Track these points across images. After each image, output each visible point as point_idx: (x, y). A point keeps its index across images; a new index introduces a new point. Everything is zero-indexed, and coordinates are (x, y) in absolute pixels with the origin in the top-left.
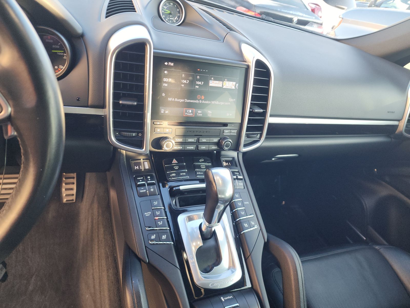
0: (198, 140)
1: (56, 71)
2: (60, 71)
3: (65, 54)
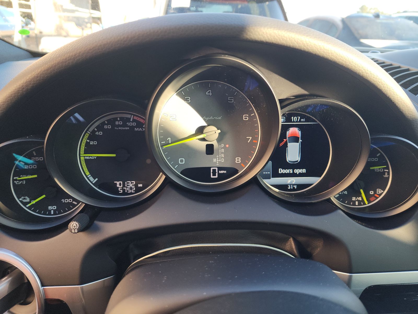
1: (372, 199)
2: (377, 198)
3: (387, 171)
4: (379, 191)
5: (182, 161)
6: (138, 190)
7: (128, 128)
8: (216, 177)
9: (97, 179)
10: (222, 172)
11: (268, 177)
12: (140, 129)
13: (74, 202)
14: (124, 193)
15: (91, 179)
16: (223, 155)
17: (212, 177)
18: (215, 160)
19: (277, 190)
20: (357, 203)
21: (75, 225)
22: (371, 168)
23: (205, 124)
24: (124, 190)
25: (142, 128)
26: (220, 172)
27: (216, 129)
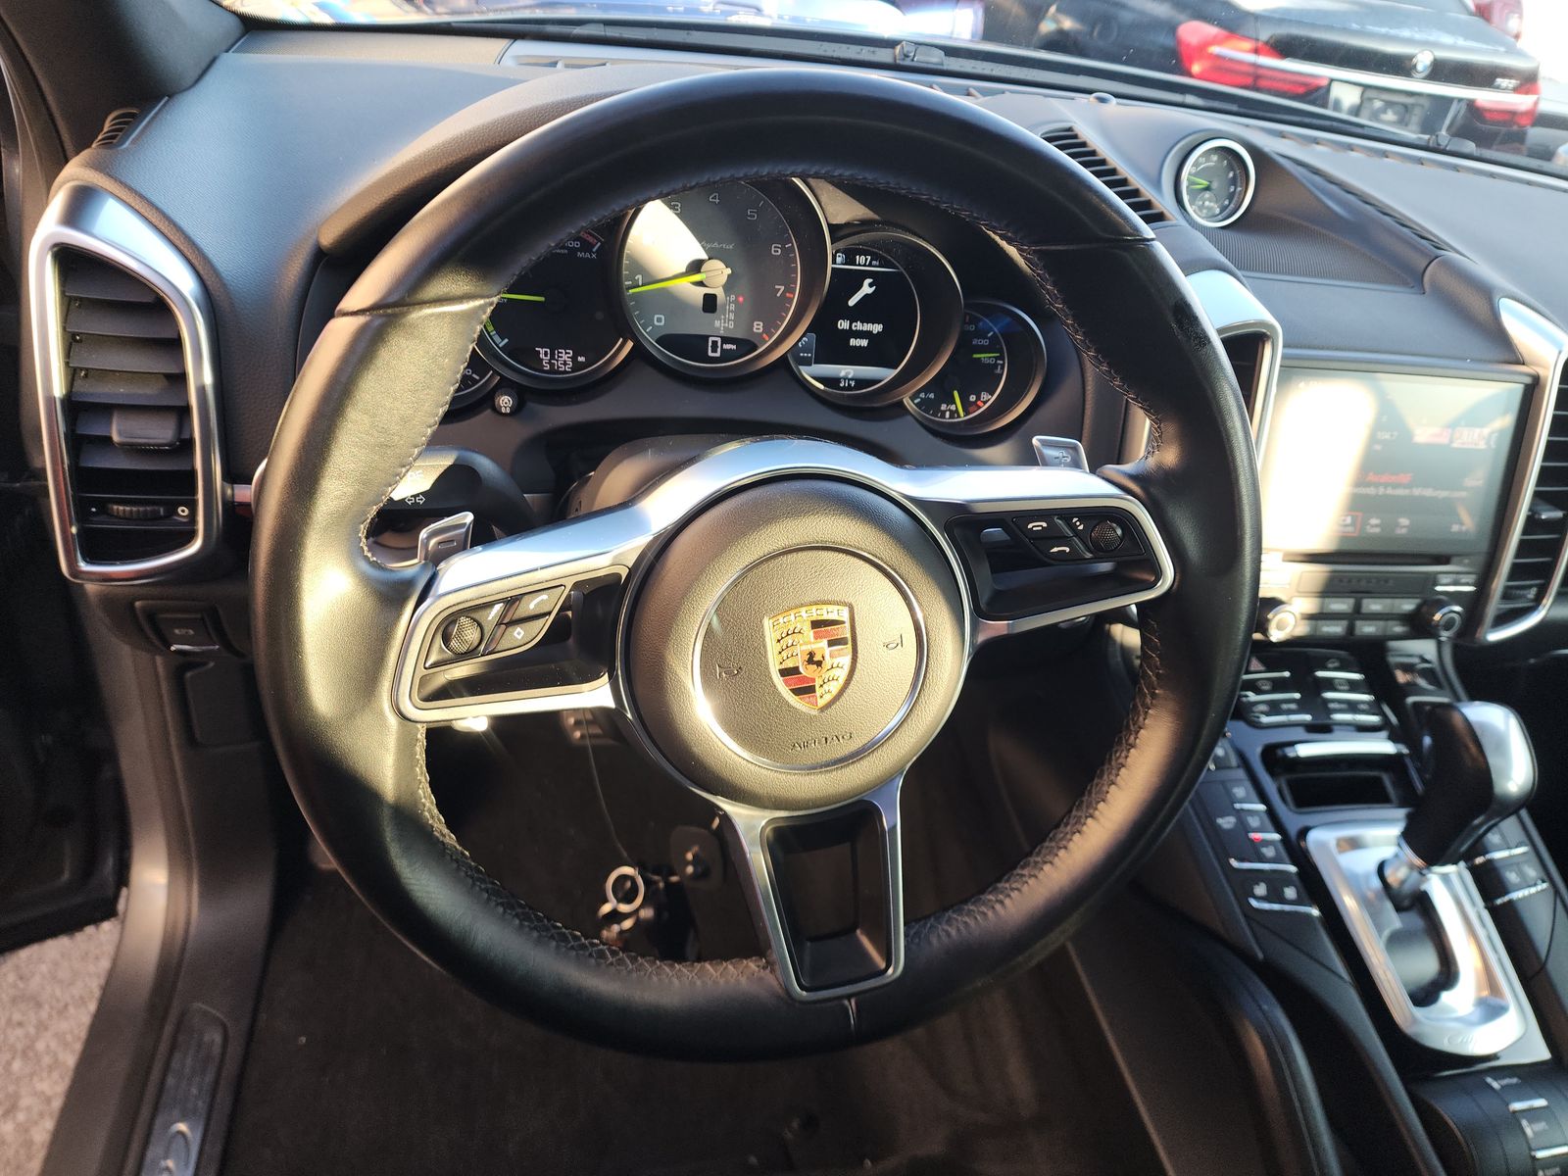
0: (1357, 608)
1: (971, 409)
2: (980, 407)
3: (1001, 362)
4: (985, 396)
5: (659, 320)
6: (577, 366)
7: (566, 251)
8: (718, 354)
9: (506, 340)
10: (727, 347)
11: (807, 362)
12: (588, 255)
13: (474, 376)
14: (552, 371)
15: (497, 339)
16: (732, 316)
17: (710, 354)
18: (717, 323)
19: (821, 387)
20: (947, 414)
21: (506, 400)
22: (975, 356)
23: (704, 256)
24: (552, 365)
25: (591, 252)
26: (725, 346)
27: (722, 265)
